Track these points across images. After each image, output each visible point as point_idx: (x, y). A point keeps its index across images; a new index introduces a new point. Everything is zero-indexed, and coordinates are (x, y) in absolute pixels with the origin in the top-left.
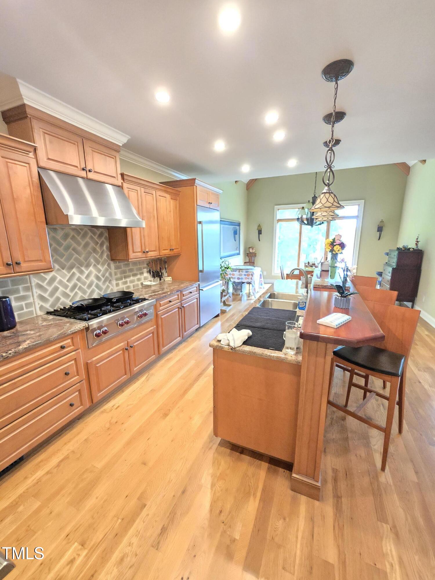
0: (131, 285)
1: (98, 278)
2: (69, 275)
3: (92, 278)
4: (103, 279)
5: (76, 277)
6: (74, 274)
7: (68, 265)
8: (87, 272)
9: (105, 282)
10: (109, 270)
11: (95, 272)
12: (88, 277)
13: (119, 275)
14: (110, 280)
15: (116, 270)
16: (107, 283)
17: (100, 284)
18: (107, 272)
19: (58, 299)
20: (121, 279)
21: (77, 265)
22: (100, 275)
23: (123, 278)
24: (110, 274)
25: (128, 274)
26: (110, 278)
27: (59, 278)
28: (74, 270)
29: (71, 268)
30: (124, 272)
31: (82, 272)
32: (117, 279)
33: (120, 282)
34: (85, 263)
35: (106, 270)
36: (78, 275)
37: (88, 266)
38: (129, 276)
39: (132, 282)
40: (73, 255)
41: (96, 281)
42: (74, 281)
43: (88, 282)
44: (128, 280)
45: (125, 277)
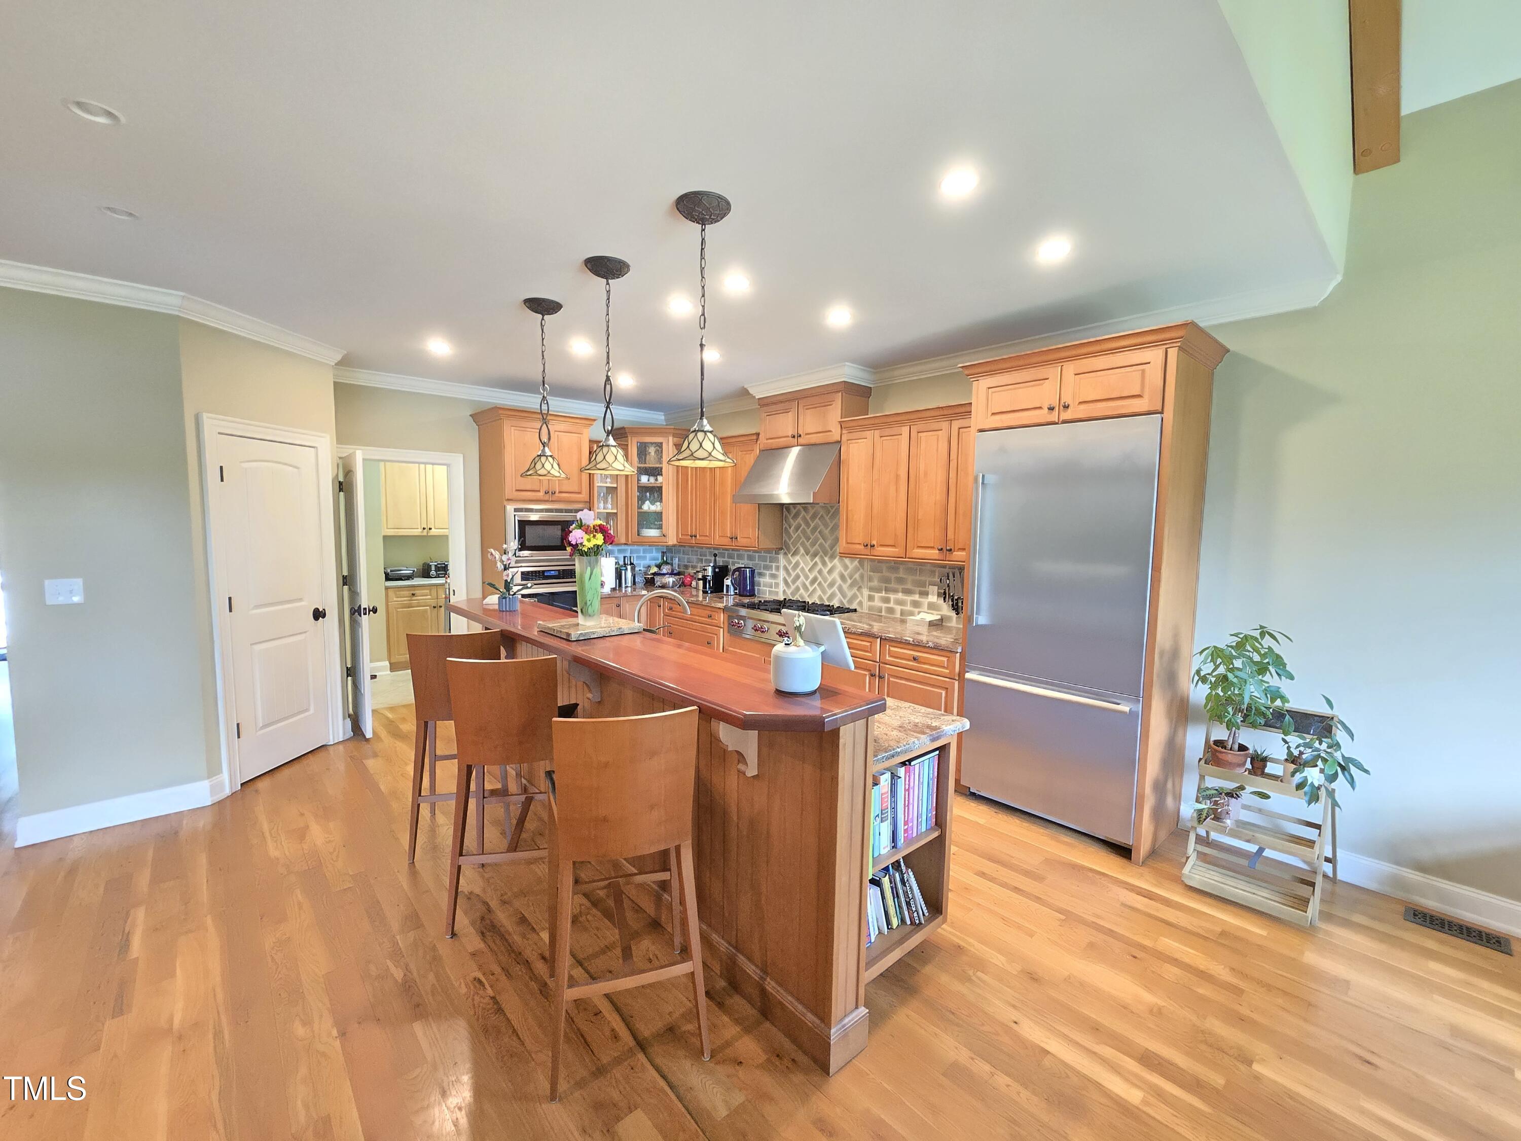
0: (898, 608)
1: (842, 577)
2: (812, 564)
3: (835, 575)
4: (849, 581)
5: (818, 568)
6: (816, 563)
7: (812, 551)
8: (830, 565)
9: (851, 586)
10: (861, 570)
11: (839, 568)
12: (830, 572)
13: (875, 583)
14: (860, 587)
15: (872, 574)
16: (855, 590)
17: (845, 587)
18: (856, 573)
19: (798, 589)
20: (879, 590)
21: (821, 553)
22: (846, 574)
23: (882, 590)
24: (862, 576)
25: (893, 585)
26: (861, 584)
27: (802, 564)
28: (817, 559)
29: (815, 555)
30: (887, 580)
31: (824, 564)
32: (871, 589)
33: (877, 595)
34: (830, 552)
35: (856, 569)
36: (820, 566)
37: (832, 557)
38: (895, 591)
39: (900, 602)
40: (818, 539)
41: (839, 581)
42: (815, 573)
43: (830, 579)
44: (892, 596)
45: (887, 590)
